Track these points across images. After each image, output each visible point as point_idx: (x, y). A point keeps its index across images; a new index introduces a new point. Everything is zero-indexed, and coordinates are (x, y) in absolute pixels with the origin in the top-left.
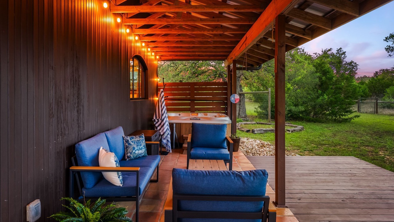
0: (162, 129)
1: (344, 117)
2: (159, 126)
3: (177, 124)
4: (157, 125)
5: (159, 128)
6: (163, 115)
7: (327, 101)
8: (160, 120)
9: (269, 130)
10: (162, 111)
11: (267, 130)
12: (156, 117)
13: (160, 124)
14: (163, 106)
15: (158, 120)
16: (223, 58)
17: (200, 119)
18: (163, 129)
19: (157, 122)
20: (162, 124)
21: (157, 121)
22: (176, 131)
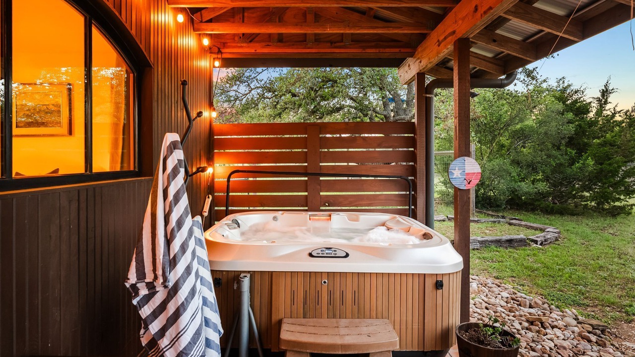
0: (170, 333)
1: (617, 204)
2: (155, 314)
3: (257, 278)
4: (145, 312)
5: (155, 327)
6: (173, 263)
7: (591, 172)
8: (159, 288)
9: (492, 241)
10: (169, 242)
11: (487, 241)
12: (141, 275)
13: (163, 307)
14: (174, 218)
15: (151, 286)
16: (403, 50)
17: (347, 255)
18: (177, 337)
19: (147, 299)
20: (171, 308)
21: (144, 291)
22: (252, 306)
